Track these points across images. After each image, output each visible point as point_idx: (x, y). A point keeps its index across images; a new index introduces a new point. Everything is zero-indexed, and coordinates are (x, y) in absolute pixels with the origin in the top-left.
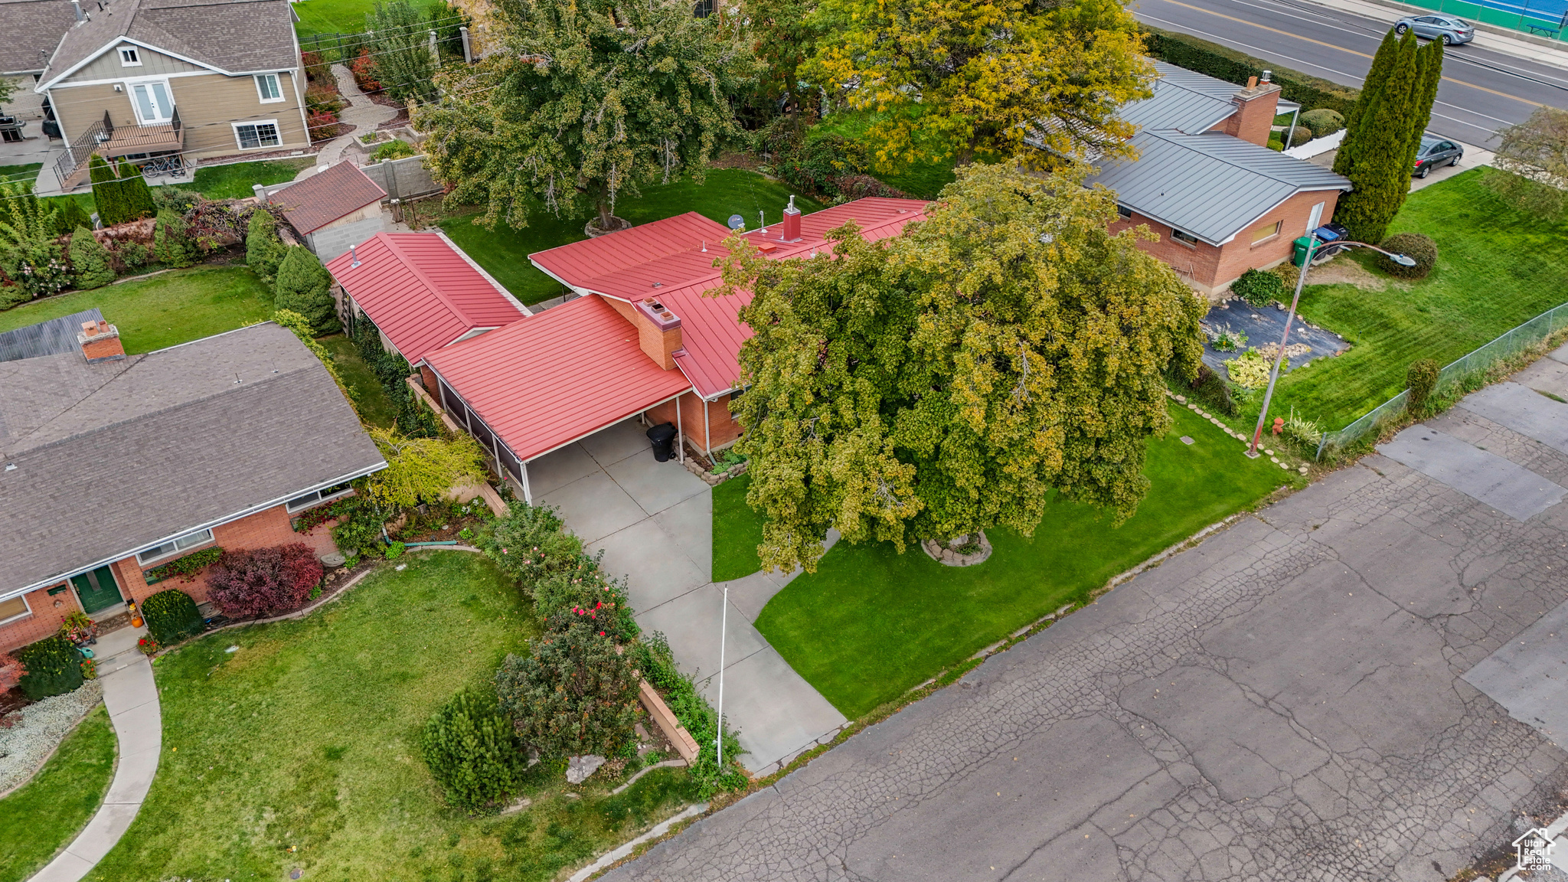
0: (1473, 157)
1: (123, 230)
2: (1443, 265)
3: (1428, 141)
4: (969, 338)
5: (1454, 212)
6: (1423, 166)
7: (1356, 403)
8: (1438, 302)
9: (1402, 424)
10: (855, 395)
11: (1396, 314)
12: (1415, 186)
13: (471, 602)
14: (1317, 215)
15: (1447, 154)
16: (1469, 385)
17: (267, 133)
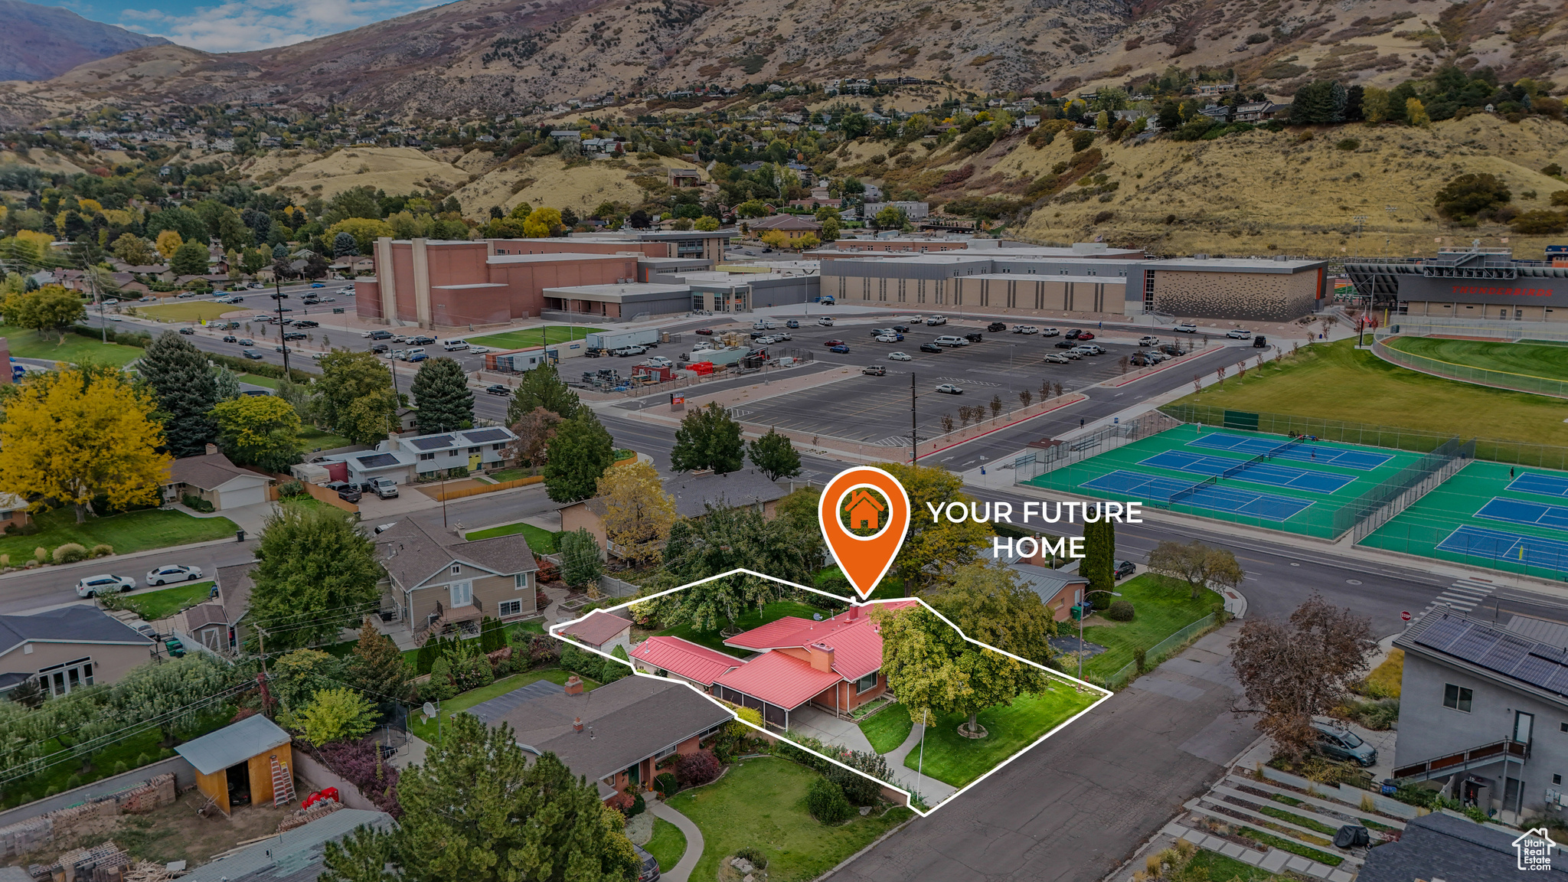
0: (1141, 569)
1: (497, 654)
2: (1137, 614)
3: (1118, 562)
4: (980, 623)
5: (1138, 593)
6: (1119, 574)
7: (1117, 670)
8: (1141, 631)
9: (1137, 676)
10: (939, 653)
11: (1123, 635)
12: (1117, 584)
13: (782, 771)
14: (1078, 595)
15: (1128, 568)
16: (1161, 660)
17: (516, 607)
